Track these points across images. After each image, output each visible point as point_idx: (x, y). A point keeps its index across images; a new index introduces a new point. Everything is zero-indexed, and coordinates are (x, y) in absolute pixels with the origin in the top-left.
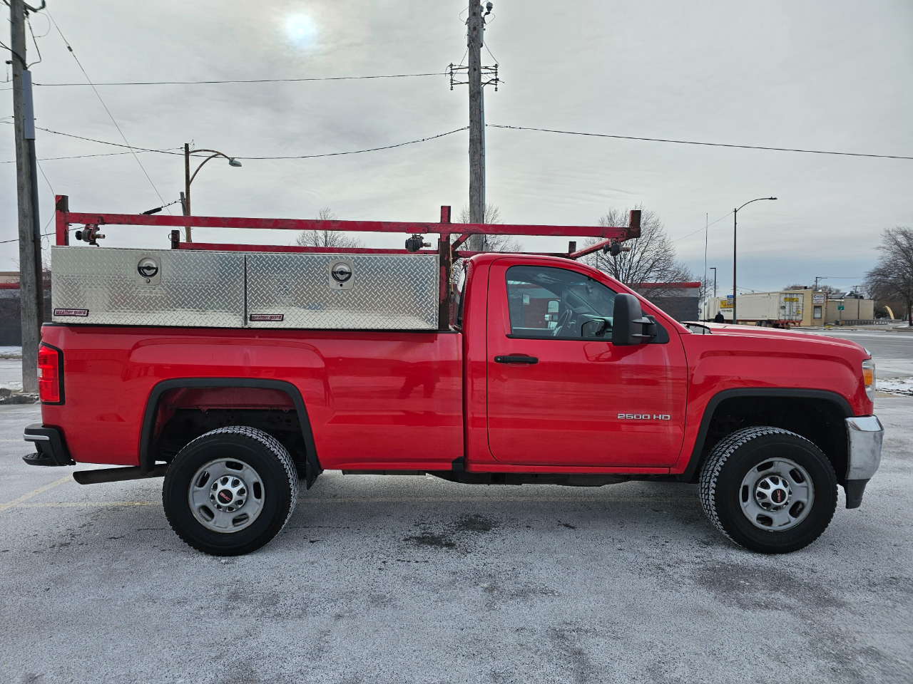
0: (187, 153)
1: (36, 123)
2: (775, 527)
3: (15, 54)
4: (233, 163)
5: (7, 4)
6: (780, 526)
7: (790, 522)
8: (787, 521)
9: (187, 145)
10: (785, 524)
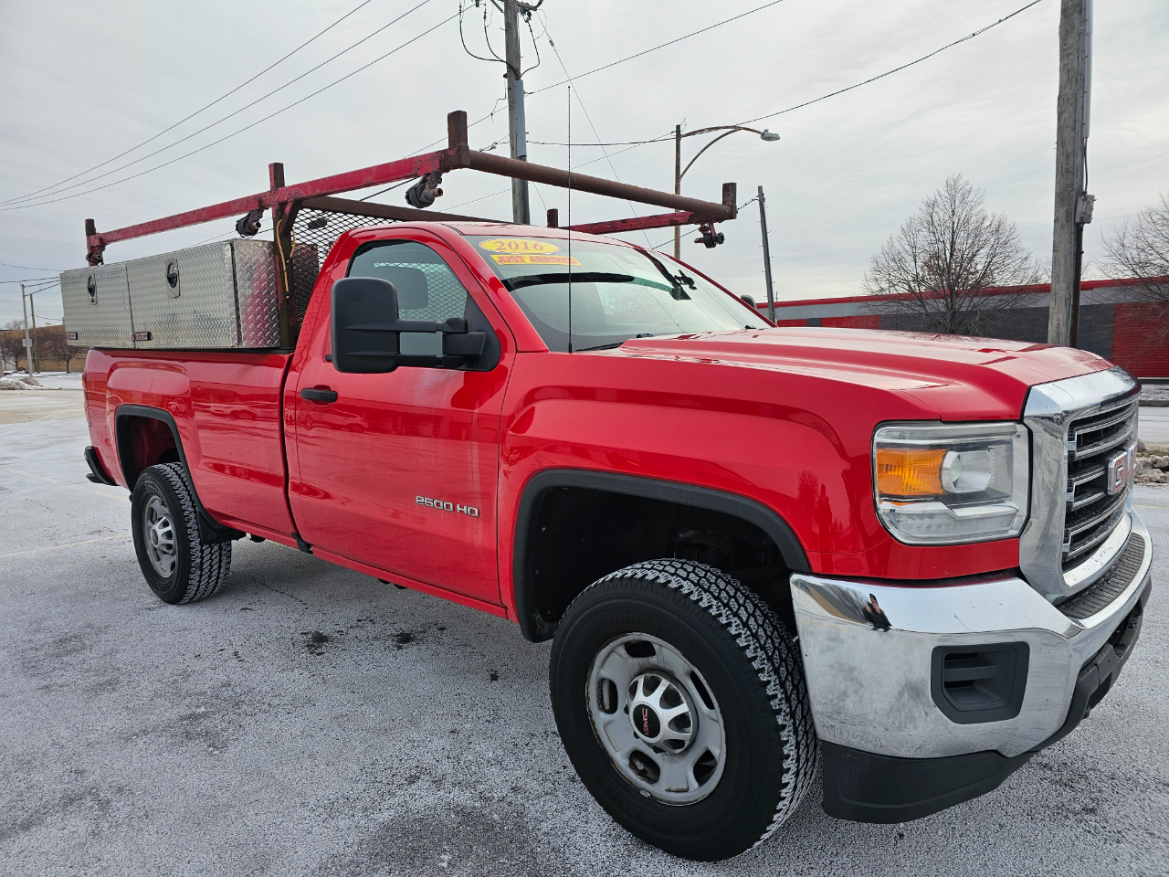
0: (679, 136)
1: (528, 137)
2: (659, 790)
3: (510, 66)
4: (767, 136)
5: (501, 11)
6: (669, 790)
7: (687, 791)
8: (685, 787)
9: (678, 127)
10: (678, 791)
